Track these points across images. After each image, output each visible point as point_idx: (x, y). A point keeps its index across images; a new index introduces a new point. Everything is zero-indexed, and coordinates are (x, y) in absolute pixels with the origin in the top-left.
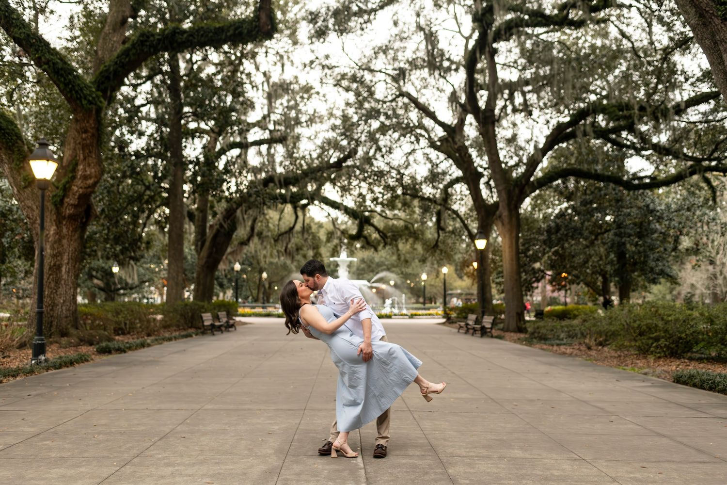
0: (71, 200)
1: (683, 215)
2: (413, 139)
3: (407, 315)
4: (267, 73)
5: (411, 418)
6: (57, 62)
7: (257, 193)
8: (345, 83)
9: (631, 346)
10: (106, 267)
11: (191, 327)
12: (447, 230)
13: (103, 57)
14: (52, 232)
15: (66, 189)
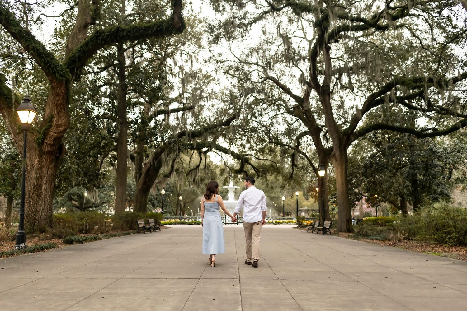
0: (49, 141)
1: (455, 155)
2: (276, 107)
3: (273, 223)
4: (182, 67)
5: (281, 284)
6: (40, 49)
7: (175, 142)
8: (231, 72)
9: (431, 239)
10: (80, 193)
11: (131, 229)
12: (299, 166)
13: (72, 48)
14: (36, 163)
15: (45, 134)
